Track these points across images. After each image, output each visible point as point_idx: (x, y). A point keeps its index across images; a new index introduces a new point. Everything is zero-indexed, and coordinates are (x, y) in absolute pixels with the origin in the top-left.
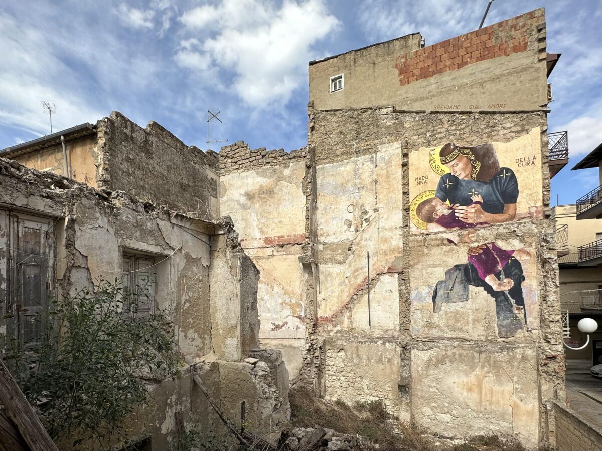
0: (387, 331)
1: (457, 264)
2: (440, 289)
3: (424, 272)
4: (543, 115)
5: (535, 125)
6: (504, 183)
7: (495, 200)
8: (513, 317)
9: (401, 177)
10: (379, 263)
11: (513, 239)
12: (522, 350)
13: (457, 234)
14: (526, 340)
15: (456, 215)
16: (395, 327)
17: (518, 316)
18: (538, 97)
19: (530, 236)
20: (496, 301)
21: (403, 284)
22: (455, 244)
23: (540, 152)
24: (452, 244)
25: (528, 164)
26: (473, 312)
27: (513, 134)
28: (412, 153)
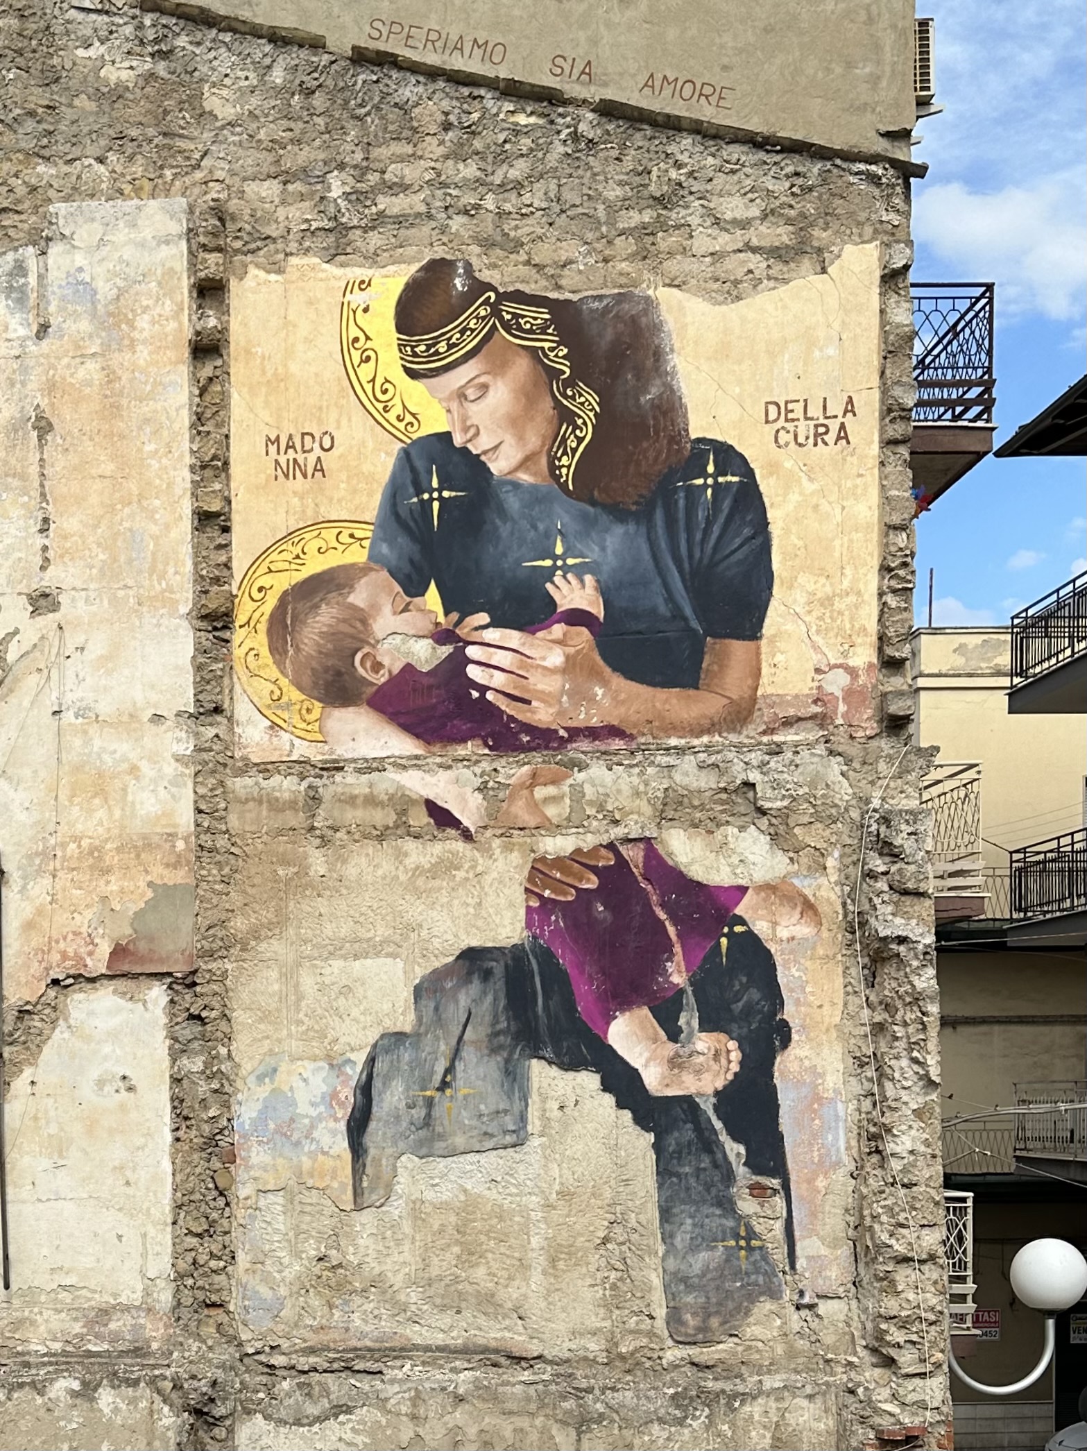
0: (105, 1313)
1: (475, 943)
2: (387, 1079)
3: (308, 982)
4: (893, 186)
5: (855, 229)
6: (709, 523)
7: (663, 609)
8: (737, 1237)
9: (185, 418)
10: (62, 918)
11: (742, 829)
12: (773, 1405)
13: (478, 782)
14: (791, 1353)
15: (473, 672)
16: (147, 1293)
17: (758, 1229)
18: (874, 80)
19: (817, 817)
20: (657, 1147)
21: (196, 1045)
22: (467, 836)
23: (875, 381)
24: (452, 832)
25: (819, 437)
26: (549, 1206)
27: (756, 262)
28: (249, 282)
